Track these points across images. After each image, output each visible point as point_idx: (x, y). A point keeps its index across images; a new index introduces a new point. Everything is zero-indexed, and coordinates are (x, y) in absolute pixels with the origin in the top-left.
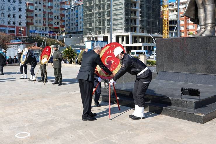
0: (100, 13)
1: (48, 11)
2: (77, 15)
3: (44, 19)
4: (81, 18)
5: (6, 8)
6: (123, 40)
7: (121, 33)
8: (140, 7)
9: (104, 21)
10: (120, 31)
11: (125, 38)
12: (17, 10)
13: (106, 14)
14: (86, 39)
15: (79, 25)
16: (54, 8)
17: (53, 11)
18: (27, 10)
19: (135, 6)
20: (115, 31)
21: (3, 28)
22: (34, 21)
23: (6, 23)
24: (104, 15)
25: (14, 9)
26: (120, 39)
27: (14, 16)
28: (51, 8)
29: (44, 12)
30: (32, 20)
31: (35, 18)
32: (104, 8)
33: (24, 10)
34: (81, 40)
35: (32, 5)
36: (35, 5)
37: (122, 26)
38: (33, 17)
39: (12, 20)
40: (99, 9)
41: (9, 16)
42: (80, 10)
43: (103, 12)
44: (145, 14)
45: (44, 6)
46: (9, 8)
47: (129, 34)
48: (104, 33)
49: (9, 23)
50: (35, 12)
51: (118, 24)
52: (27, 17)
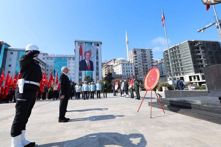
0: (175, 65)
1: (145, 67)
2: (162, 67)
3: (144, 71)
4: (164, 69)
5: (125, 68)
6: (195, 78)
7: (193, 74)
8: (204, 58)
9: (179, 69)
10: (191, 73)
11: (196, 77)
12: (130, 68)
13: (179, 64)
14: (169, 79)
15: (164, 73)
16: (148, 65)
17: (148, 67)
18: (135, 68)
19: (200, 57)
20: (188, 74)
21: (125, 77)
22: (139, 73)
23: (126, 75)
24: (178, 65)
25: (129, 68)
26: (193, 78)
27: (129, 71)
28: (147, 65)
29: (144, 68)
30: (138, 72)
31: (139, 71)
32: (177, 62)
33: (133, 68)
34: (166, 80)
35: (137, 65)
36: (139, 65)
37: (193, 70)
38: (138, 71)
39: (128, 73)
40: (175, 62)
41: (127, 71)
42: (163, 65)
43: (178, 64)
44: (210, 61)
45: (143, 65)
46: (127, 68)
47: (199, 74)
48: (180, 75)
49: (127, 74)
50: (139, 68)
51: (189, 69)
52: (135, 71)
